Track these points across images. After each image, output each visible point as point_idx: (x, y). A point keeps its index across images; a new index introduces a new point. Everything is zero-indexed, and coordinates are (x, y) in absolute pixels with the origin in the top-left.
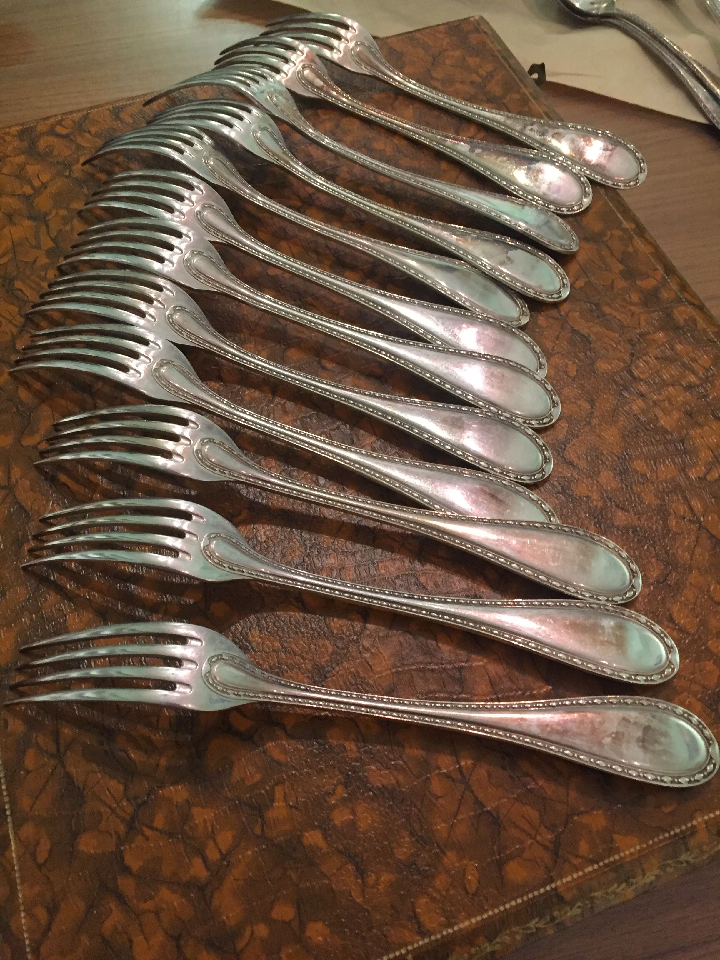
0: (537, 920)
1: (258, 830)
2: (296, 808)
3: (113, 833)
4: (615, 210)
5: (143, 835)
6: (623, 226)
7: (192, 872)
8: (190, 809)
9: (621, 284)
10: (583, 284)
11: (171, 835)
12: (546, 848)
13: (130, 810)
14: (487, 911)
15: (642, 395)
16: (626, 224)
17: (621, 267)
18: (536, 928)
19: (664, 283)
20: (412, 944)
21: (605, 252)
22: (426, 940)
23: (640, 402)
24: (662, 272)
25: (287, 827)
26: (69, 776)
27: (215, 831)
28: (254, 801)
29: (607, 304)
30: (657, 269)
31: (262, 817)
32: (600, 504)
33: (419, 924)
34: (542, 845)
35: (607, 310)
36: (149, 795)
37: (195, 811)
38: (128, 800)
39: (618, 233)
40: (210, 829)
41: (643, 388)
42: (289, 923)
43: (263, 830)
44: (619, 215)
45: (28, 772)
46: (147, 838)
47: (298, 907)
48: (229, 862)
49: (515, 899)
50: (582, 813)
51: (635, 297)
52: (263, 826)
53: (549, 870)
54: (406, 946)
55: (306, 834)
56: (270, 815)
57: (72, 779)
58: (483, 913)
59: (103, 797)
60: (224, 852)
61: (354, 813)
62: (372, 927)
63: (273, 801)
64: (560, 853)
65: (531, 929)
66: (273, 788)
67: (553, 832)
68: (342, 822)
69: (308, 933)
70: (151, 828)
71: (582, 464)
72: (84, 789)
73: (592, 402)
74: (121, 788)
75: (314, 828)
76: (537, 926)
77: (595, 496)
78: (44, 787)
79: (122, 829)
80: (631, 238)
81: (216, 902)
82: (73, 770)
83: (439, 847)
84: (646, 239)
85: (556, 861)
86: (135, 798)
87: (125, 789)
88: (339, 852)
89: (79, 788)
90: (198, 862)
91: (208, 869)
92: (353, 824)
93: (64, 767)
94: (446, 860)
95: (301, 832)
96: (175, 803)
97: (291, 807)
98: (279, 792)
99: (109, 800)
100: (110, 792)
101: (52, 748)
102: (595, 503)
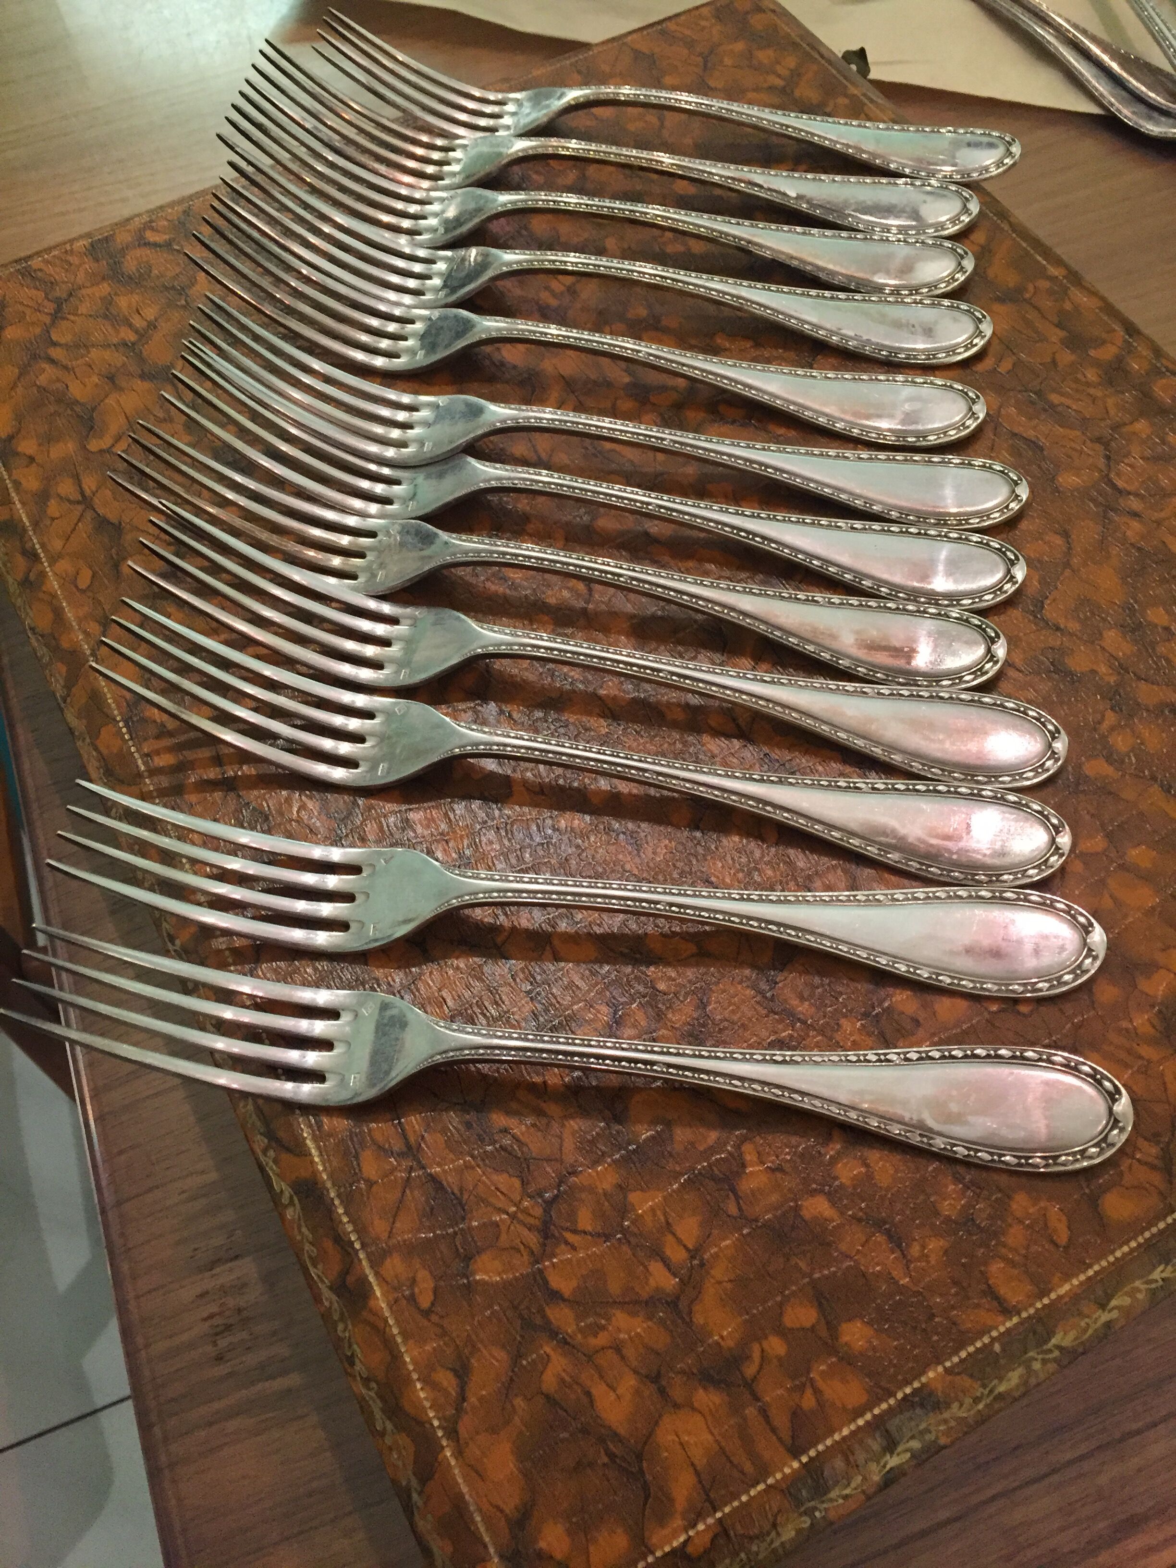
0: (1161, 1267)
1: (733, 1209)
2: (780, 1170)
3: (522, 1247)
4: (1032, 252)
5: (567, 1243)
6: (1049, 273)
7: (652, 1283)
8: (625, 1197)
9: (1067, 357)
10: (1010, 367)
11: (607, 1237)
12: (1153, 1167)
13: (538, 1212)
14: (1090, 1266)
15: (1135, 515)
16: (1053, 271)
17: (1062, 334)
18: (1163, 1280)
19: (1129, 349)
20: (996, 1328)
21: (1032, 315)
22: (1015, 1320)
23: (1135, 525)
24: (1122, 333)
25: (774, 1198)
26: (432, 1179)
27: (670, 1221)
28: (716, 1172)
29: (1054, 390)
30: (1114, 330)
31: (733, 1190)
32: (1112, 680)
33: (997, 1298)
34: (1146, 1163)
35: (1055, 398)
36: (559, 1186)
37: (634, 1197)
38: (531, 1198)
39: (1044, 284)
40: (662, 1218)
41: (1135, 504)
42: (813, 1328)
43: (740, 1209)
44: (1039, 258)
45: (370, 1184)
46: (574, 1248)
47: (820, 1305)
48: (702, 1260)
49: (1127, 1242)
51: (1091, 375)
52: (738, 1203)
53: (1163, 1196)
54: (989, 1332)
55: (804, 1204)
56: (746, 1185)
57: (441, 1183)
58: (1087, 1269)
59: (492, 1200)
60: (691, 1247)
61: (865, 1163)
62: (933, 1316)
63: (744, 1166)
65: (1157, 1281)
66: (739, 1147)
67: (1158, 1143)
68: (853, 1179)
69: (846, 1338)
70: (575, 1232)
71: (1074, 626)
72: (462, 1194)
73: (1066, 535)
74: (517, 1183)
75: (813, 1193)
76: (1164, 1275)
77: (1103, 669)
78: (401, 1200)
79: (533, 1239)
80: (1066, 290)
81: (699, 1319)
82: (435, 1170)
83: (1001, 1191)
84: (1087, 289)
85: (1171, 1183)
86: (540, 1194)
87: (522, 1184)
88: (860, 1220)
89: (454, 1194)
90: (656, 1268)
91: (675, 1275)
92: (869, 1179)
93: (423, 1167)
94: (1014, 1206)
95: (796, 1201)
96: (601, 1191)
97: (772, 1170)
98: (749, 1153)
99: (501, 1202)
100: (502, 1193)
101: (398, 1145)
102: (1107, 678)
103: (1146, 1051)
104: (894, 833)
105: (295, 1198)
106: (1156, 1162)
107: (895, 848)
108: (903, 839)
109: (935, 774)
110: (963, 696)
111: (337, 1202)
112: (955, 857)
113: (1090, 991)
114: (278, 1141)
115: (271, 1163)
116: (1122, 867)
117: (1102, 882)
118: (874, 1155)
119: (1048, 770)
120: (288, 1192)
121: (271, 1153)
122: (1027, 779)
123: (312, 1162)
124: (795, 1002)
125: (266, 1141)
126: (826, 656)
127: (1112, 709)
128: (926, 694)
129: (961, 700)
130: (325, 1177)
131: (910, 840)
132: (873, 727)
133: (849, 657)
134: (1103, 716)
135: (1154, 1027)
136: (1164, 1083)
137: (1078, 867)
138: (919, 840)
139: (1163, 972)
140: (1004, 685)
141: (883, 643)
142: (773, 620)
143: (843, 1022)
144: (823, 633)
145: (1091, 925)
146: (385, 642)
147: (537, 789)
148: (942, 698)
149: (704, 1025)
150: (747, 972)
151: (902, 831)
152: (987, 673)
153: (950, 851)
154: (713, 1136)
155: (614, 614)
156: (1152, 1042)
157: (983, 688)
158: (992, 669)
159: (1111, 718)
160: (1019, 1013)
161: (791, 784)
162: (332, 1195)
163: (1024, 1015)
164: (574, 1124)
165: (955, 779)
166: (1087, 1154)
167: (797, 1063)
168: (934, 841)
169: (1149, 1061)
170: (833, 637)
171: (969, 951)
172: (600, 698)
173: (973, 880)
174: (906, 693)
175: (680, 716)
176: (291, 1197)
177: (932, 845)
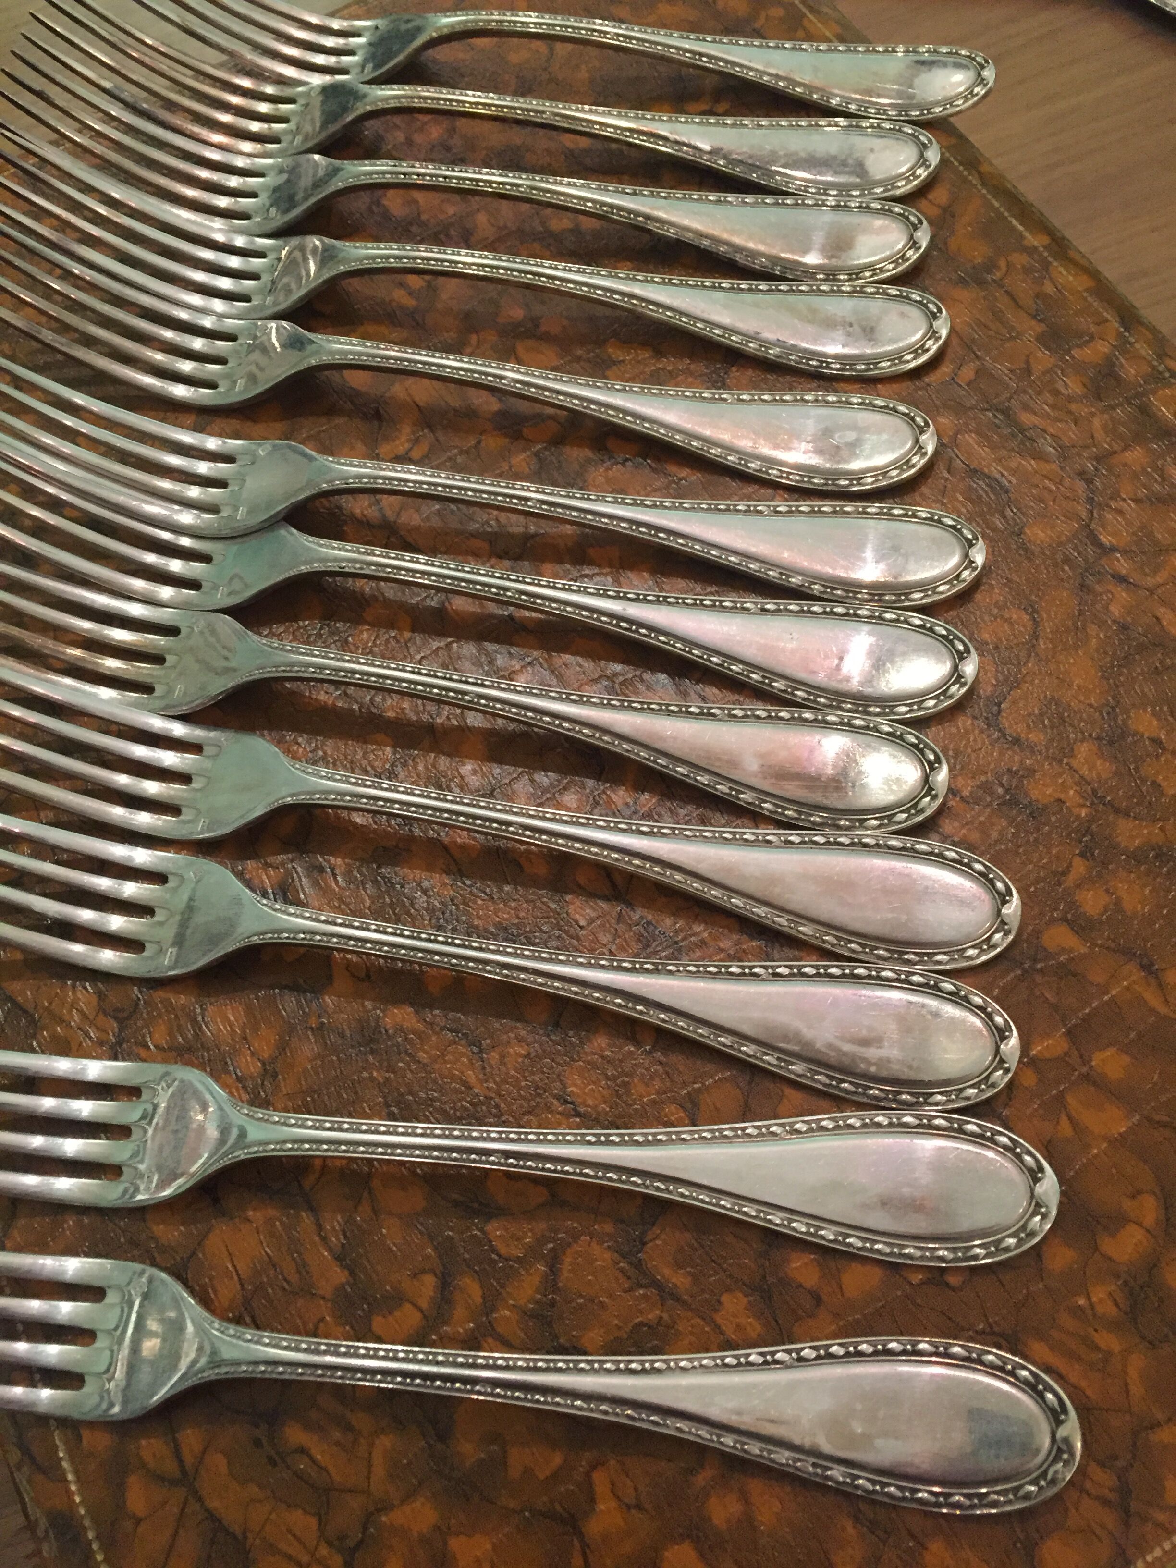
2: (639, 1507)
4: (1006, 214)
6: (1025, 243)
8: (445, 1543)
9: (1043, 359)
10: (971, 375)
13: (338, 1561)
15: (1121, 579)
16: (1034, 240)
17: (1041, 328)
19: (1123, 346)
21: (1003, 304)
23: (1123, 595)
24: (1117, 325)
25: (629, 1546)
26: (212, 1517)
28: (558, 1507)
29: (1026, 408)
30: (1107, 321)
31: (580, 1534)
32: (1083, 812)
34: (1098, 1498)
35: (1026, 418)
36: (365, 1528)
37: (455, 1544)
38: (330, 1544)
39: (1020, 259)
41: (1123, 566)
43: (586, 1561)
44: (1015, 222)
45: (138, 1521)
50: (1159, 1424)
51: (1074, 385)
52: (584, 1555)
55: (666, 1554)
56: (594, 1527)
57: (220, 1521)
59: (282, 1546)
61: (745, 1498)
63: (592, 1500)
66: (588, 1475)
67: (1113, 1469)
68: (728, 1521)
71: (1036, 737)
72: (245, 1538)
73: (1032, 610)
74: (313, 1522)
75: (678, 1539)
77: (1072, 798)
78: (171, 1547)
80: (1046, 265)
82: (214, 1504)
83: (913, 1536)
84: (1076, 264)
86: (342, 1538)
87: (320, 1524)
89: (235, 1537)
92: (748, 1521)
93: (200, 1499)
94: (928, 1557)
95: (656, 1551)
96: (416, 1535)
97: (629, 1507)
98: (600, 1479)
99: (294, 1550)
100: (294, 1535)
101: (170, 1467)
102: (1076, 811)
103: (1106, 1340)
104: (797, 1037)
105: (51, 1535)
106: (1111, 1496)
107: (799, 1057)
108: (808, 1044)
109: (853, 951)
110: (893, 843)
111: (95, 1546)
112: (873, 1069)
113: (1039, 1257)
114: (32, 1459)
115: (25, 1483)
116: (1086, 1078)
117: (1060, 1098)
118: (756, 1486)
119: (994, 947)
120: (43, 1523)
121: (25, 1469)
122: (969, 958)
123: (68, 1491)
124: (667, 1271)
125: (19, 1452)
126: (723, 788)
127: (1082, 855)
128: (846, 841)
129: (890, 848)
130: (83, 1512)
131: (819, 1045)
132: (777, 890)
133: (752, 788)
134: (1070, 865)
135: (1116, 1304)
136: (1126, 1384)
137: (1030, 1079)
138: (830, 1046)
139: (1132, 1228)
140: (945, 826)
141: (796, 769)
142: (658, 745)
143: (725, 1298)
144: (719, 759)
145: (1041, 1169)
146: (184, 778)
147: (363, 974)
148: (866, 845)
149: (553, 1304)
150: (609, 1228)
151: (808, 1033)
152: (922, 811)
153: (865, 1060)
154: (557, 1459)
156: (1114, 1326)
157: (919, 830)
158: (929, 806)
159: (1080, 867)
160: (947, 1285)
161: (670, 972)
162: (91, 1535)
163: (953, 1289)
164: (385, 1442)
165: (880, 957)
166: (1021, 1493)
167: (659, 1371)
168: (847, 1047)
169: (1109, 1354)
170: (734, 763)
171: (884, 1203)
172: (445, 848)
173: (895, 1100)
174: (821, 840)
175: (541, 870)
176: (46, 1532)
177: (845, 1054)
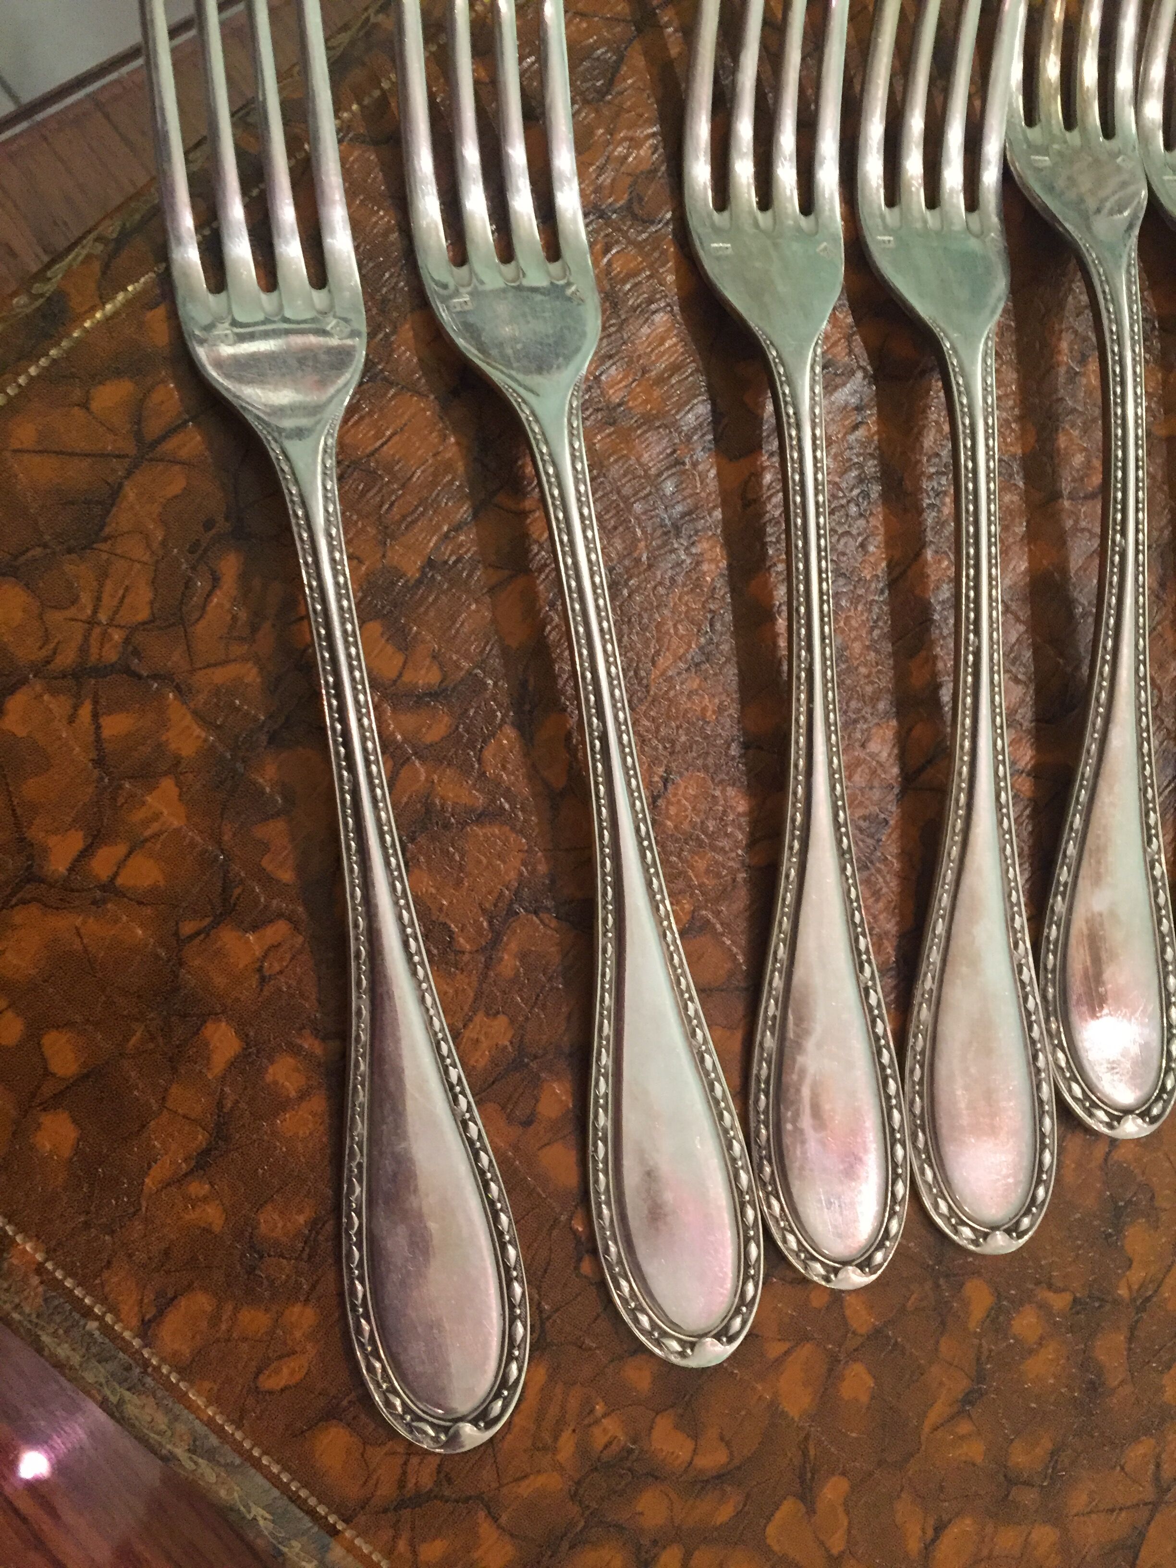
0: (267, 1516)
1: (188, 928)
2: (263, 980)
3: (52, 646)
5: (76, 708)
7: (52, 841)
8: (166, 774)
11: (99, 762)
12: (402, 1484)
13: (111, 655)
14: (239, 1427)
18: (254, 1519)
20: (118, 1319)
22: (136, 1343)
25: (220, 981)
26: (116, 492)
27: (148, 845)
28: (237, 891)
31: (217, 923)
32: (1123, 1292)
33: (161, 1313)
34: (404, 1473)
36: (155, 677)
37: (168, 784)
38: (127, 641)
40: (148, 833)
42: (47, 1073)
43: (192, 937)
45: (85, 405)
46: (72, 720)
47: (87, 1076)
48: (104, 901)
49: (285, 1468)
50: (496, 1520)
52: (198, 933)
53: (364, 1504)
54: (110, 1310)
55: (223, 1024)
56: (227, 937)
57: (114, 504)
58: (232, 1422)
59: (109, 586)
60: (119, 881)
61: (303, 1095)
62: (112, 1233)
63: (255, 928)
64: (406, 1513)
65: (249, 1512)
66: (280, 915)
67: (438, 1483)
68: (276, 1083)
69: (47, 1120)
70: (95, 716)
72: (105, 540)
74: (143, 615)
75: (242, 1033)
76: (259, 1518)
77: (1136, 1275)
78: (72, 454)
79: (67, 658)
81: (19, 916)
82: (130, 493)
83: (313, 1287)
85: (385, 1511)
86: (136, 653)
87: (144, 623)
88: (220, 1105)
89: (101, 528)
90: (76, 841)
91: (71, 870)
92: (281, 1105)
93: (129, 474)
94: (297, 1309)
95: (223, 1012)
96: (164, 738)
97: (260, 970)
98: (278, 931)
99: (108, 601)
100: (124, 597)
101: (154, 427)
102: (1123, 1283)
103: (567, 1444)
104: (804, 1033)
105: (41, 301)
106: (410, 1485)
107: (782, 1039)
108: (798, 1046)
109: (912, 1071)
110: (1045, 1087)
111: (43, 362)
112: (789, 1127)
113: (634, 1353)
114: (114, 254)
115: (84, 252)
116: (834, 1361)
117: (803, 1338)
118: (318, 1103)
119: (956, 1232)
120: (48, 288)
121: (100, 247)
122: (936, 1206)
123: (93, 309)
124: (513, 946)
125: (115, 235)
126: (1064, 876)
127: (1075, 1301)
128: (1036, 1034)
129: (1039, 1087)
130: (75, 335)
131: (800, 1059)
132: (964, 970)
133: (1070, 909)
134: (1062, 1291)
135: (606, 1447)
136: (526, 1477)
137: (817, 1301)
138: (802, 1072)
139: (689, 1445)
140: (1076, 1142)
141: (1104, 956)
142: (1102, 785)
143: (502, 1020)
144: (1099, 862)
145: (731, 1340)
146: (933, 198)
147: (750, 496)
148: (1035, 1058)
149: (447, 826)
150: (542, 868)
151: (810, 1044)
152: (1091, 1115)
153: (797, 1115)
154: (287, 876)
155: (1061, 541)
156: (583, 1450)
157: (1064, 1112)
158: (1098, 1122)
159: (1060, 1302)
160: (580, 1260)
161: (843, 869)
162: (53, 352)
163: (577, 1268)
164: (251, 674)
165: (912, 1103)
166: (391, 1397)
167: (414, 973)
168: (806, 1092)
169: (555, 1451)
170: (1097, 880)
171: (650, 1175)
172: (918, 554)
173: (761, 1158)
174: (1031, 1004)
175: (918, 680)
176: (42, 295)
177: (798, 1091)
